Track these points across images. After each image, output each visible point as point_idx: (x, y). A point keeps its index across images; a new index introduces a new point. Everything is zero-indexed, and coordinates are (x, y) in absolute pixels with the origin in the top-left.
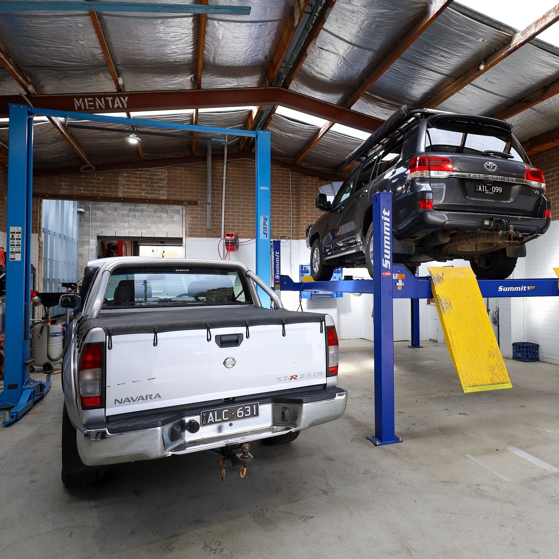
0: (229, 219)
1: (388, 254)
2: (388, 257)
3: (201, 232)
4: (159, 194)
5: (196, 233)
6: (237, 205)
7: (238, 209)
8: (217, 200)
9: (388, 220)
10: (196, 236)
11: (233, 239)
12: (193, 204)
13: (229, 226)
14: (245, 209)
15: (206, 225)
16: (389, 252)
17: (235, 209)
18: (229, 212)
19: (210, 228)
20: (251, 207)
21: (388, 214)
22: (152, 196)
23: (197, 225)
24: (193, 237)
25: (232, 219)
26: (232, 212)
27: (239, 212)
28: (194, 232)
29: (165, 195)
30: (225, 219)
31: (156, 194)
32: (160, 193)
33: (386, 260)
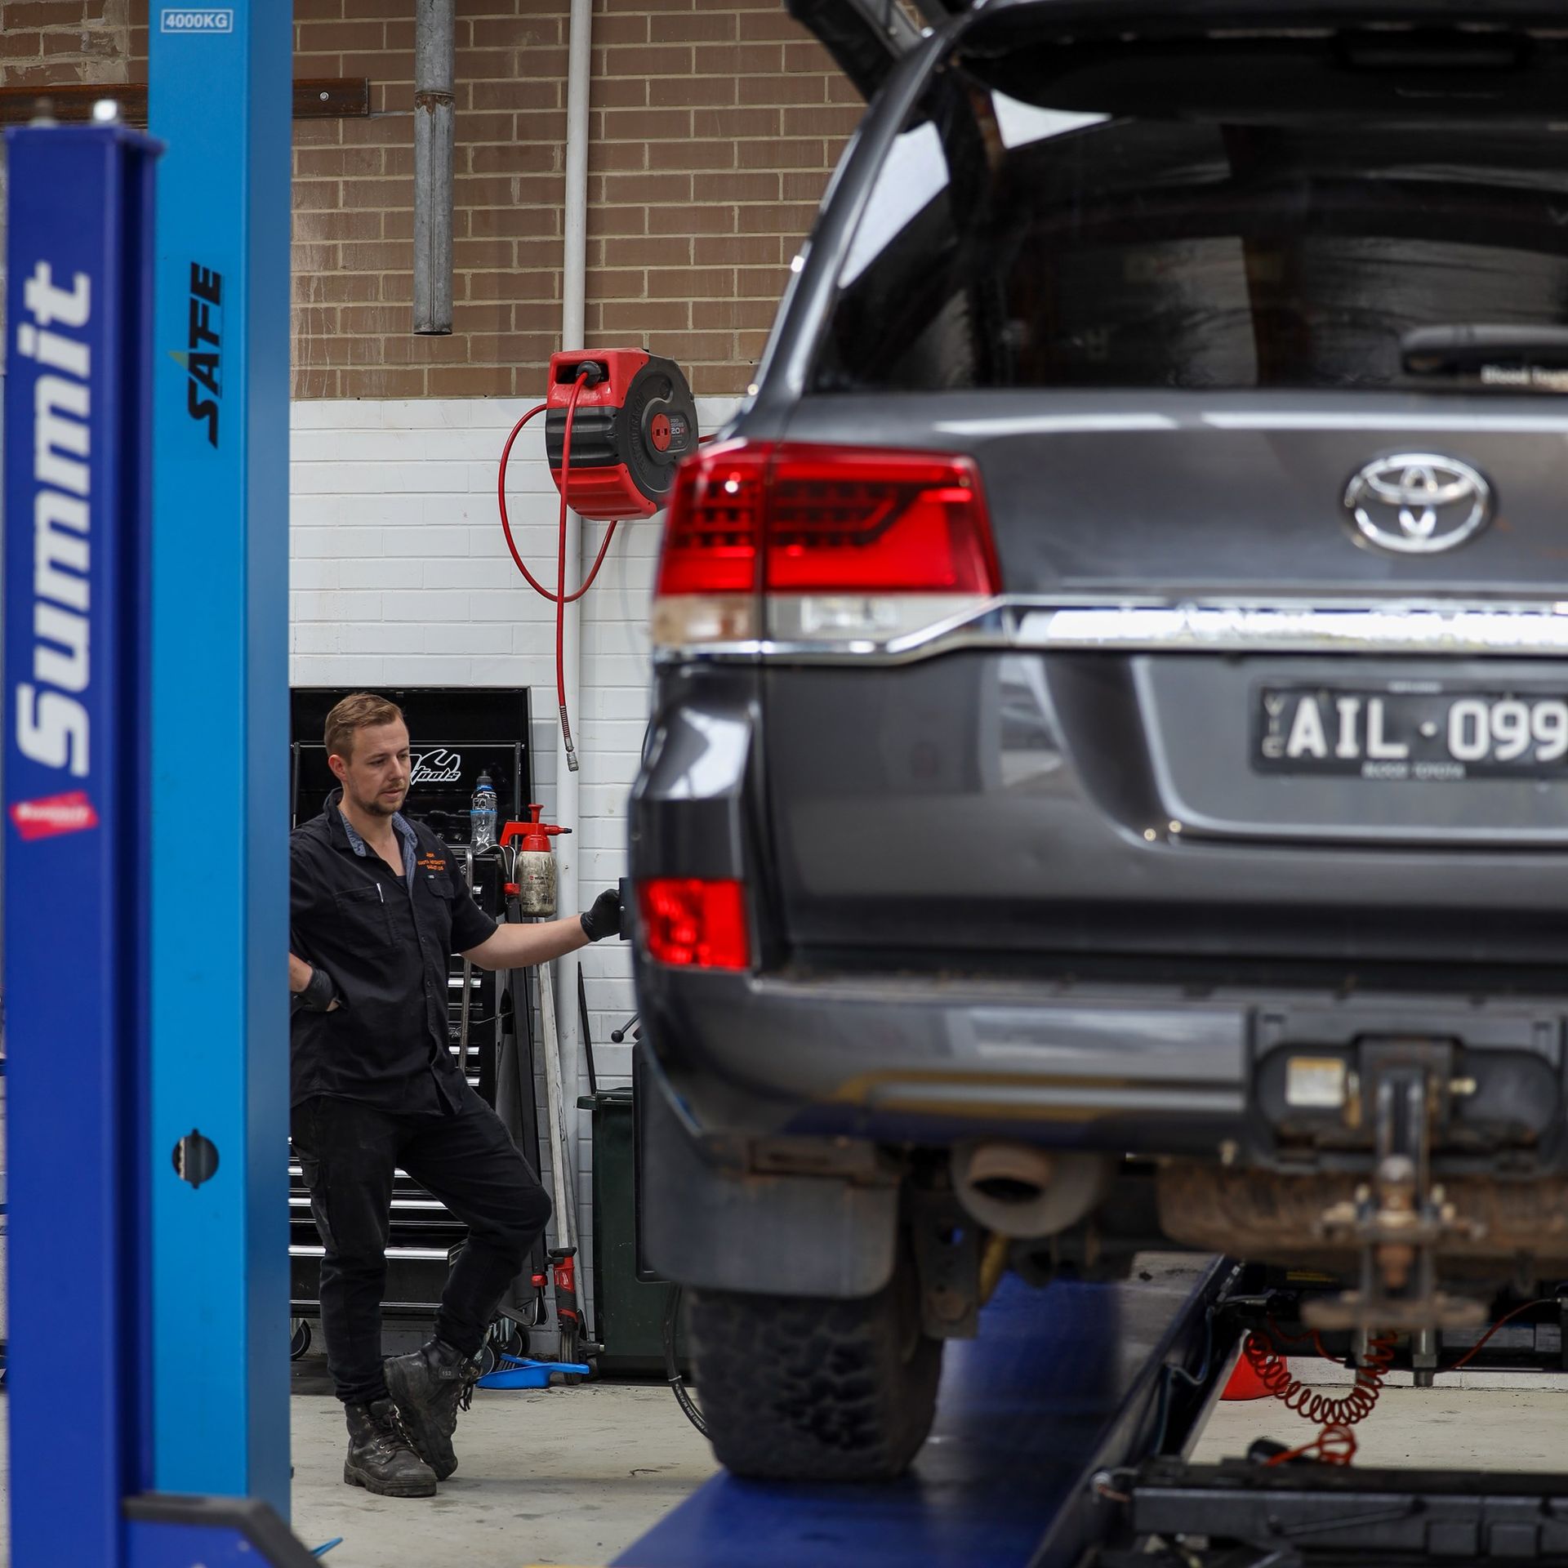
0: (631, 220)
1: (66, 650)
2: (74, 673)
3: (395, 349)
4: (71, 43)
5: (358, 358)
6: (700, 91)
7: (706, 123)
8: (525, 56)
9: (75, 357)
10: (356, 388)
11: (608, 411)
12: (332, 111)
13: (632, 283)
14: (768, 122)
15: (405, 286)
16: (75, 632)
17: (678, 123)
18: (630, 156)
19: (441, 317)
20: (828, 104)
21: (74, 307)
22: (23, 64)
23: (362, 287)
24: (331, 395)
25: (662, 220)
26: (662, 155)
27: (721, 155)
28: (339, 348)
29: (114, 53)
30: (592, 221)
31: (57, 43)
32: (77, 39)
33: (49, 702)
